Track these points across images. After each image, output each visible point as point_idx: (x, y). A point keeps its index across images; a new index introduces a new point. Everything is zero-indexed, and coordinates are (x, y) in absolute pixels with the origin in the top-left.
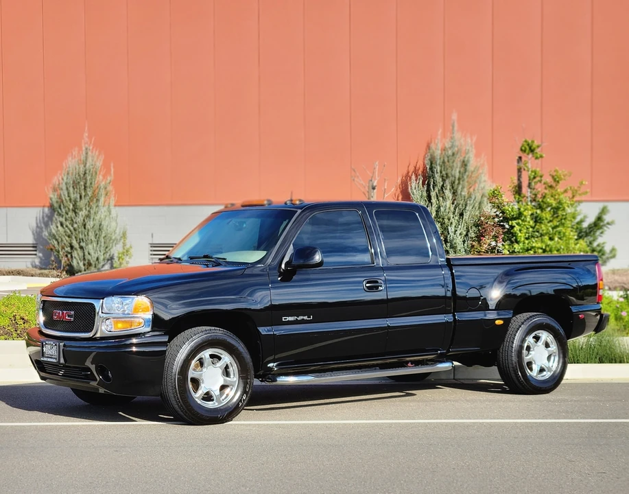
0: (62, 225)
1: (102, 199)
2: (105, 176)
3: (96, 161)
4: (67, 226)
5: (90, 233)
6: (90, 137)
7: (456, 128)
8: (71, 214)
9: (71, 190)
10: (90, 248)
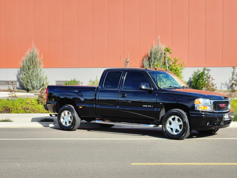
0: (24, 74)
1: (38, 66)
2: (39, 58)
3: (37, 52)
4: (26, 75)
5: (34, 77)
6: (34, 44)
7: (159, 42)
8: (28, 71)
9: (28, 63)
10: (34, 82)
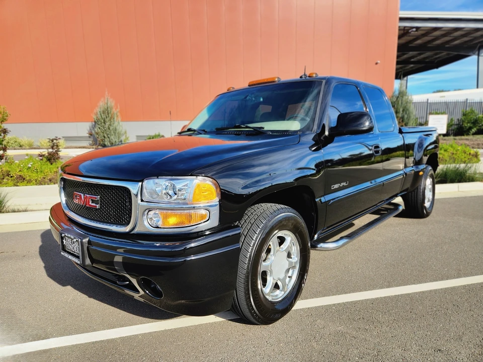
0: (99, 128)
1: (116, 118)
2: (116, 109)
3: (111, 103)
4: (101, 129)
8: (103, 124)
9: (102, 115)
10: (112, 137)
